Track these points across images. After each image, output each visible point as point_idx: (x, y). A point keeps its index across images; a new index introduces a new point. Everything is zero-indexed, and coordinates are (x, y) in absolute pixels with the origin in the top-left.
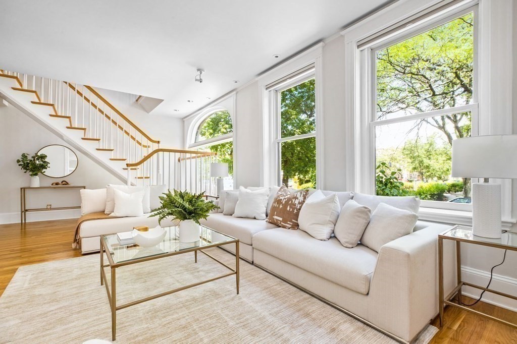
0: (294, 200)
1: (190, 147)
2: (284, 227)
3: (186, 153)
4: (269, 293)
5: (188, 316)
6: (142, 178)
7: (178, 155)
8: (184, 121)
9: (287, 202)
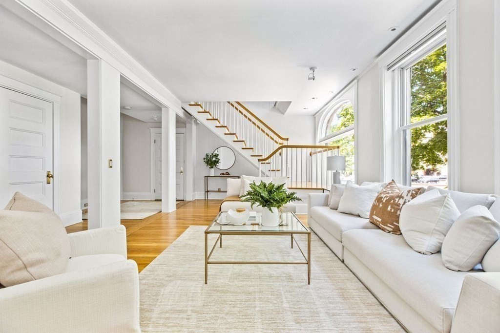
0: (397, 200)
1: (321, 141)
2: (383, 230)
3: (317, 148)
4: (341, 294)
5: (258, 286)
6: (275, 171)
7: (309, 150)
8: (315, 117)
9: (388, 201)
